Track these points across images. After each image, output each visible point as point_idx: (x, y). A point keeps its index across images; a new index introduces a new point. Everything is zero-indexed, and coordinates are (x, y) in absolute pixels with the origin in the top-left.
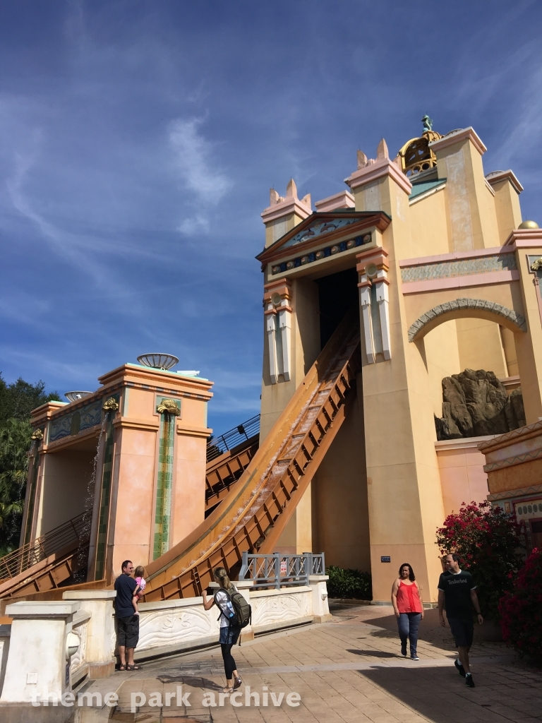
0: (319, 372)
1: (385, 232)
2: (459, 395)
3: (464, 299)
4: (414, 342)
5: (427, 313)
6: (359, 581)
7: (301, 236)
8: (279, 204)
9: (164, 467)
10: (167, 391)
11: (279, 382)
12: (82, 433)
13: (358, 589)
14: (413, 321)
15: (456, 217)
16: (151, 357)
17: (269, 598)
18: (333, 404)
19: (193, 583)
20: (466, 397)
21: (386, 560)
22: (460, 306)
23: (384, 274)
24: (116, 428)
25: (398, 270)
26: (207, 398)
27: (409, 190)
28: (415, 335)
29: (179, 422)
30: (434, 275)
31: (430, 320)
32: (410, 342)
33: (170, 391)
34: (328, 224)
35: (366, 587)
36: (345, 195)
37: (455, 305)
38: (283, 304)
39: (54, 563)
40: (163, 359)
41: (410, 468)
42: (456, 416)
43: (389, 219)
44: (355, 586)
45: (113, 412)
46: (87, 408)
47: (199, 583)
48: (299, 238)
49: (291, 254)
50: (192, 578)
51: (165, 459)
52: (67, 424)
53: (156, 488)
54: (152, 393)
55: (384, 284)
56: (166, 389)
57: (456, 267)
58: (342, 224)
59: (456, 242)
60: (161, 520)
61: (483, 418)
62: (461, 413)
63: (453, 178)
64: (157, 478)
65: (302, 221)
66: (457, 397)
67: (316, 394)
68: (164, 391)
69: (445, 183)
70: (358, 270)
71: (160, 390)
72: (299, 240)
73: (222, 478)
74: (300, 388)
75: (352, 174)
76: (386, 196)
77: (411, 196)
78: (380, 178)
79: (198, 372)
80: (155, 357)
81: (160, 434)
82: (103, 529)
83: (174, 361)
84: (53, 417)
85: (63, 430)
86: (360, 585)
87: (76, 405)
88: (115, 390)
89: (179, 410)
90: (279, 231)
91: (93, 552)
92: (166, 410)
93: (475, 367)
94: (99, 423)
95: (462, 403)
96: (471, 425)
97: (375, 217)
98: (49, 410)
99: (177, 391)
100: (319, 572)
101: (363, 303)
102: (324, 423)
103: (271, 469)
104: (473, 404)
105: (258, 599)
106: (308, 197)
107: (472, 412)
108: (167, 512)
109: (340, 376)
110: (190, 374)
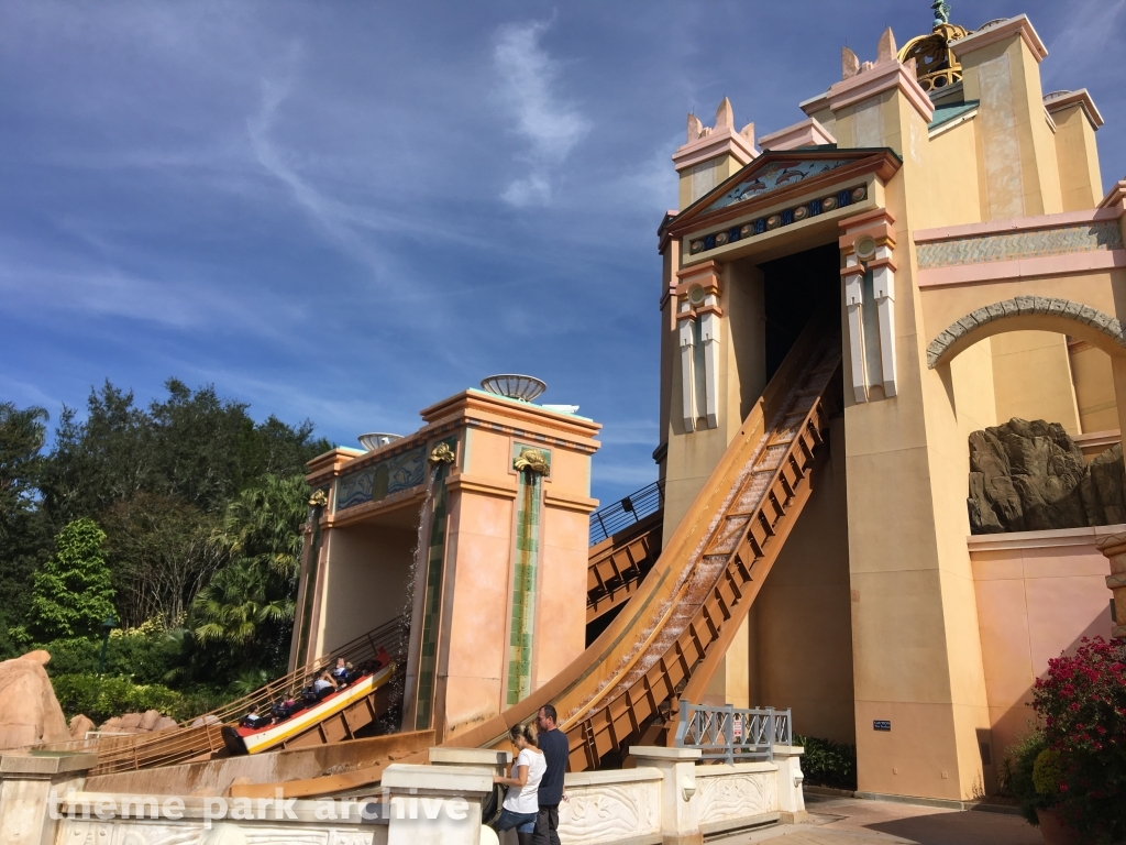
0: (766, 415)
1: (890, 184)
2: (999, 460)
3: (1029, 298)
4: (936, 368)
5: (962, 320)
6: (833, 757)
7: (741, 191)
8: (703, 138)
9: (525, 557)
10: (530, 436)
11: (698, 429)
12: (391, 498)
13: (832, 771)
14: (936, 333)
15: (994, 166)
16: (505, 381)
17: (719, 778)
18: (795, 466)
19: (585, 744)
20: (1012, 464)
21: (882, 726)
22: (1022, 308)
23: (887, 253)
24: (451, 492)
25: (912, 246)
26: (591, 450)
27: (929, 114)
28: (940, 357)
29: (547, 487)
30: (975, 256)
31: (967, 332)
32: (929, 368)
33: (534, 437)
34: (789, 170)
35: (846, 768)
36: (812, 125)
37: (1012, 308)
38: (707, 303)
40: (523, 383)
41: (929, 579)
42: (993, 496)
43: (899, 162)
44: (827, 765)
45: (445, 466)
46: (399, 459)
47: (594, 745)
48: (738, 194)
49: (724, 221)
50: (584, 736)
52: (366, 483)
53: (512, 590)
54: (506, 438)
55: (888, 271)
56: (528, 432)
57: (1015, 244)
58: (814, 170)
59: (994, 207)
60: (519, 639)
61: (1042, 501)
62: (1002, 491)
63: (990, 99)
64: (513, 574)
65: (742, 167)
66: (996, 464)
67: (762, 450)
68: (526, 435)
69: (977, 107)
70: (841, 246)
71: (519, 434)
72: (739, 197)
73: (604, 580)
74: (736, 442)
75: (833, 87)
76: (894, 122)
77: (931, 125)
78: (883, 93)
79: (577, 408)
80: (510, 381)
81: (519, 504)
82: (430, 649)
83: (539, 388)
84: (343, 472)
85: (358, 493)
86: (835, 765)
87: (382, 455)
88: (448, 431)
89: (548, 468)
90: (703, 183)
91: (412, 684)
92: (528, 466)
93: (1027, 415)
94: (421, 481)
95: (1004, 474)
96: (1020, 512)
97: (874, 157)
98: (337, 461)
99: (544, 436)
100: (783, 740)
101: (849, 302)
102: (781, 497)
104: (1025, 478)
105: (703, 780)
106: (750, 128)
107: (1021, 489)
108: (528, 629)
109: (806, 422)
110: (566, 410)
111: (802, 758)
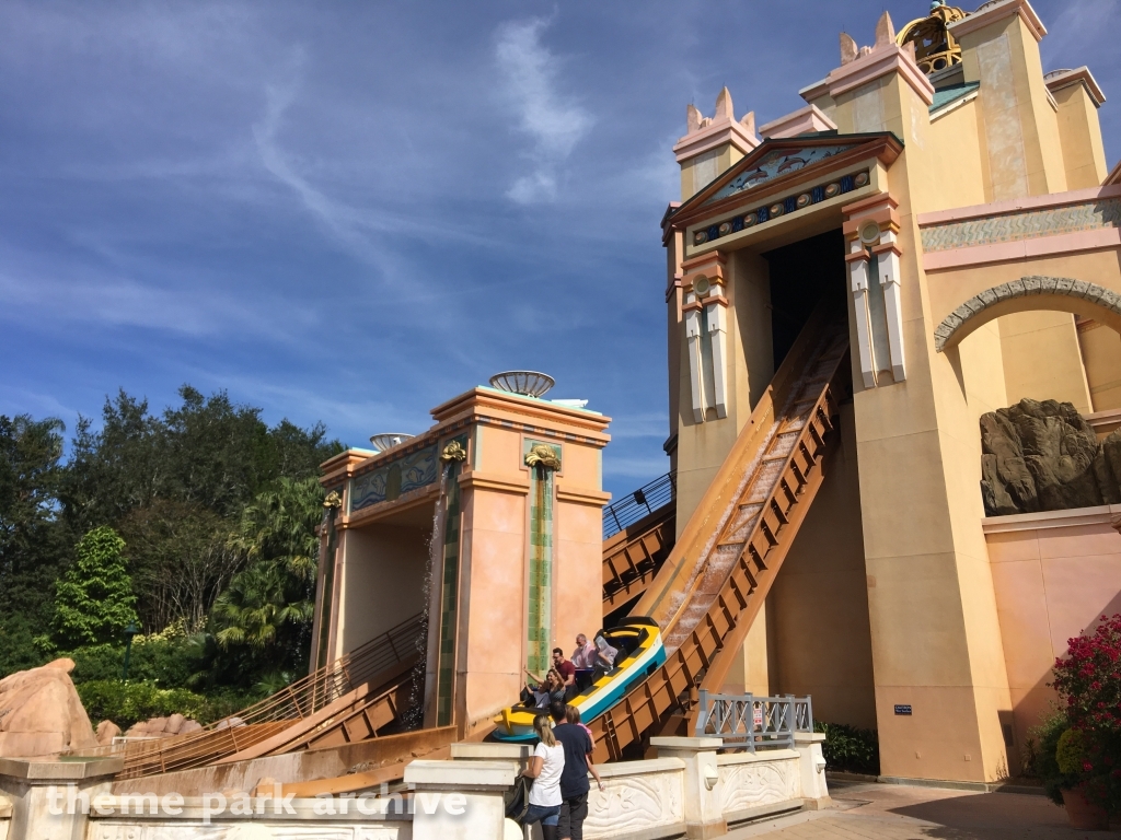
0: (775, 403)
1: (892, 168)
2: (1012, 442)
3: (1035, 278)
4: (945, 351)
5: (969, 302)
6: (855, 743)
7: (744, 180)
8: (704, 129)
9: (539, 552)
10: (540, 431)
11: (708, 420)
12: (404, 498)
13: (855, 757)
14: (944, 316)
15: (996, 147)
16: (513, 377)
17: (741, 767)
18: (806, 454)
19: (606, 736)
20: (1024, 446)
21: (903, 711)
22: (1028, 288)
23: (891, 238)
24: (464, 489)
25: (916, 230)
26: (601, 444)
27: (930, 97)
28: (947, 340)
29: (557, 481)
30: (981, 238)
31: (974, 314)
32: (938, 352)
33: (544, 432)
34: (790, 157)
35: (868, 754)
36: (812, 112)
37: (1019, 288)
38: (713, 294)
39: (367, 698)
40: (532, 379)
41: (945, 562)
42: (1007, 478)
43: (901, 146)
44: (849, 751)
45: (456, 464)
46: (411, 458)
47: (615, 737)
48: (740, 183)
49: (726, 211)
50: (604, 728)
51: (539, 539)
52: (379, 482)
53: (528, 584)
54: (517, 435)
55: (893, 256)
56: (538, 428)
57: (1020, 224)
58: (815, 157)
59: (998, 188)
60: (537, 634)
61: (1056, 481)
62: (1016, 472)
63: (990, 80)
64: (529, 570)
65: (743, 156)
66: (1008, 445)
68: (536, 430)
69: (977, 89)
70: (845, 232)
71: (529, 430)
72: (741, 187)
73: (619, 573)
74: (746, 431)
76: (894, 105)
77: (931, 108)
78: (882, 77)
79: (586, 402)
80: (518, 377)
81: (532, 500)
82: (449, 647)
83: (548, 383)
84: (357, 473)
85: (372, 493)
86: (857, 750)
87: (394, 454)
88: (458, 429)
89: (559, 462)
90: (705, 174)
91: (433, 682)
92: (539, 461)
93: (1037, 395)
94: (433, 479)
95: (1017, 455)
96: (1034, 492)
97: (876, 142)
98: (350, 462)
99: (554, 431)
100: (804, 727)
101: (855, 288)
102: (793, 485)
103: (708, 558)
104: (1037, 458)
105: (725, 768)
106: (750, 117)
107: (1034, 470)
108: (546, 623)
109: (815, 409)
110: (575, 405)
111: (824, 744)
